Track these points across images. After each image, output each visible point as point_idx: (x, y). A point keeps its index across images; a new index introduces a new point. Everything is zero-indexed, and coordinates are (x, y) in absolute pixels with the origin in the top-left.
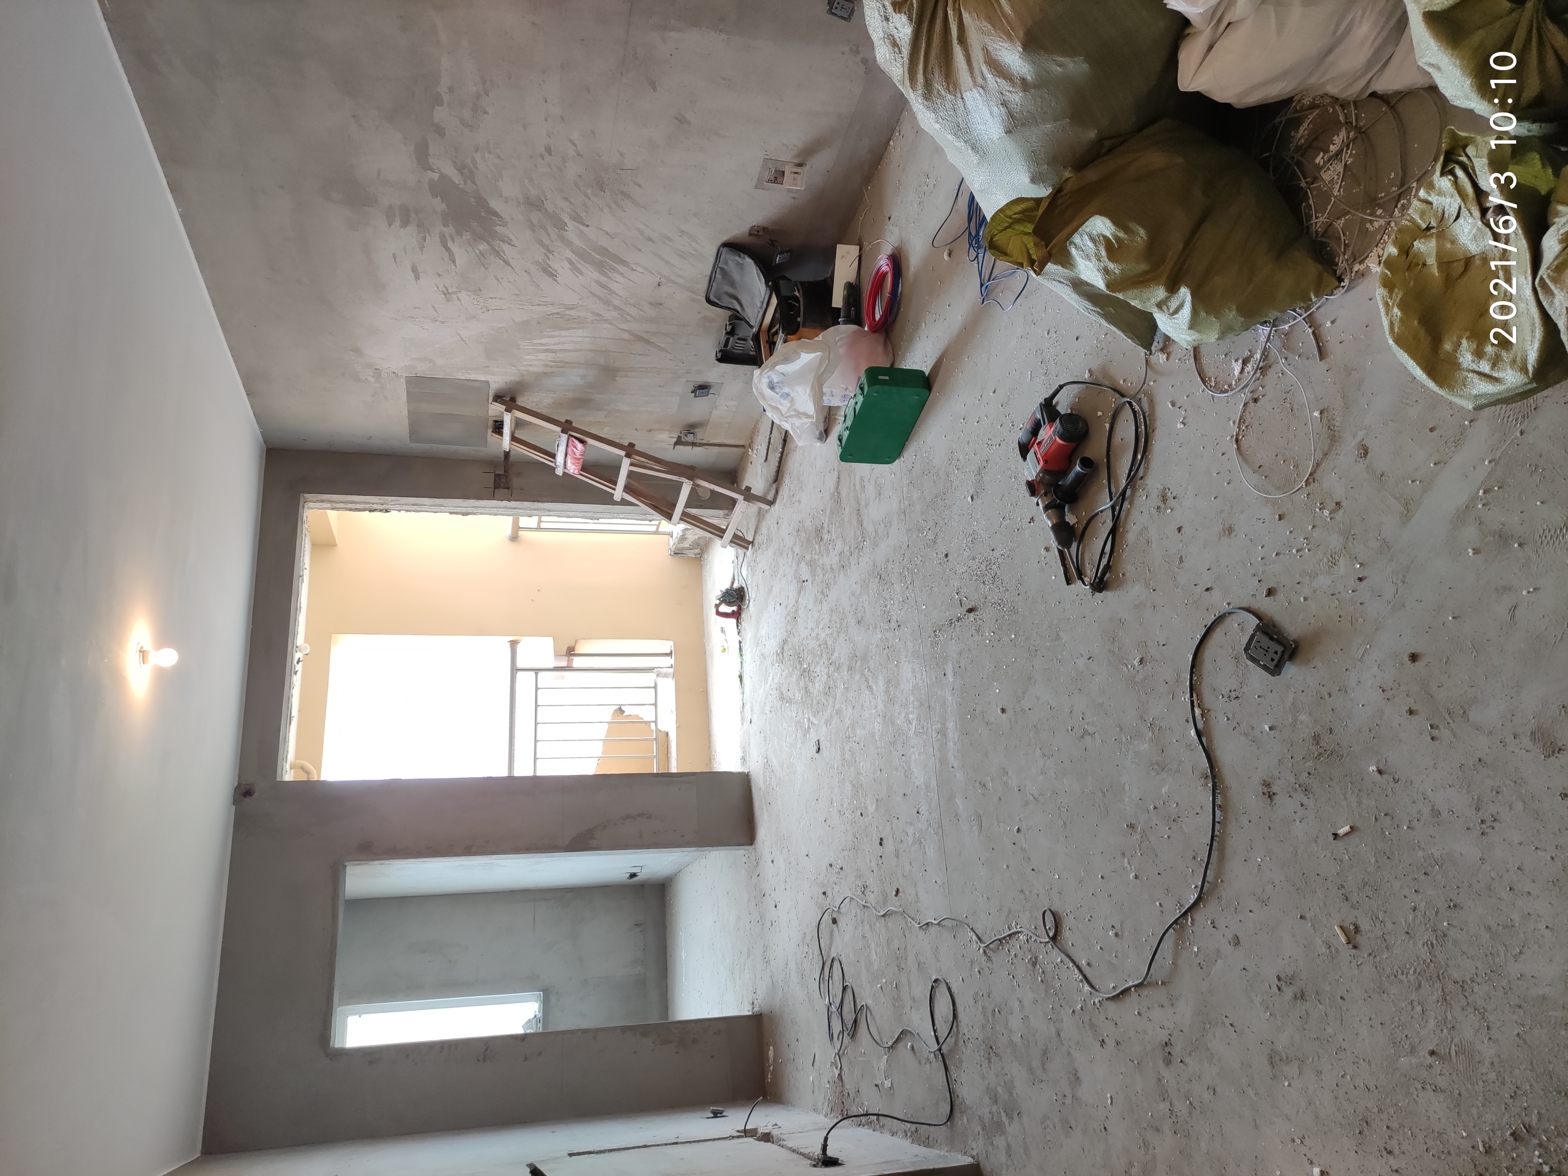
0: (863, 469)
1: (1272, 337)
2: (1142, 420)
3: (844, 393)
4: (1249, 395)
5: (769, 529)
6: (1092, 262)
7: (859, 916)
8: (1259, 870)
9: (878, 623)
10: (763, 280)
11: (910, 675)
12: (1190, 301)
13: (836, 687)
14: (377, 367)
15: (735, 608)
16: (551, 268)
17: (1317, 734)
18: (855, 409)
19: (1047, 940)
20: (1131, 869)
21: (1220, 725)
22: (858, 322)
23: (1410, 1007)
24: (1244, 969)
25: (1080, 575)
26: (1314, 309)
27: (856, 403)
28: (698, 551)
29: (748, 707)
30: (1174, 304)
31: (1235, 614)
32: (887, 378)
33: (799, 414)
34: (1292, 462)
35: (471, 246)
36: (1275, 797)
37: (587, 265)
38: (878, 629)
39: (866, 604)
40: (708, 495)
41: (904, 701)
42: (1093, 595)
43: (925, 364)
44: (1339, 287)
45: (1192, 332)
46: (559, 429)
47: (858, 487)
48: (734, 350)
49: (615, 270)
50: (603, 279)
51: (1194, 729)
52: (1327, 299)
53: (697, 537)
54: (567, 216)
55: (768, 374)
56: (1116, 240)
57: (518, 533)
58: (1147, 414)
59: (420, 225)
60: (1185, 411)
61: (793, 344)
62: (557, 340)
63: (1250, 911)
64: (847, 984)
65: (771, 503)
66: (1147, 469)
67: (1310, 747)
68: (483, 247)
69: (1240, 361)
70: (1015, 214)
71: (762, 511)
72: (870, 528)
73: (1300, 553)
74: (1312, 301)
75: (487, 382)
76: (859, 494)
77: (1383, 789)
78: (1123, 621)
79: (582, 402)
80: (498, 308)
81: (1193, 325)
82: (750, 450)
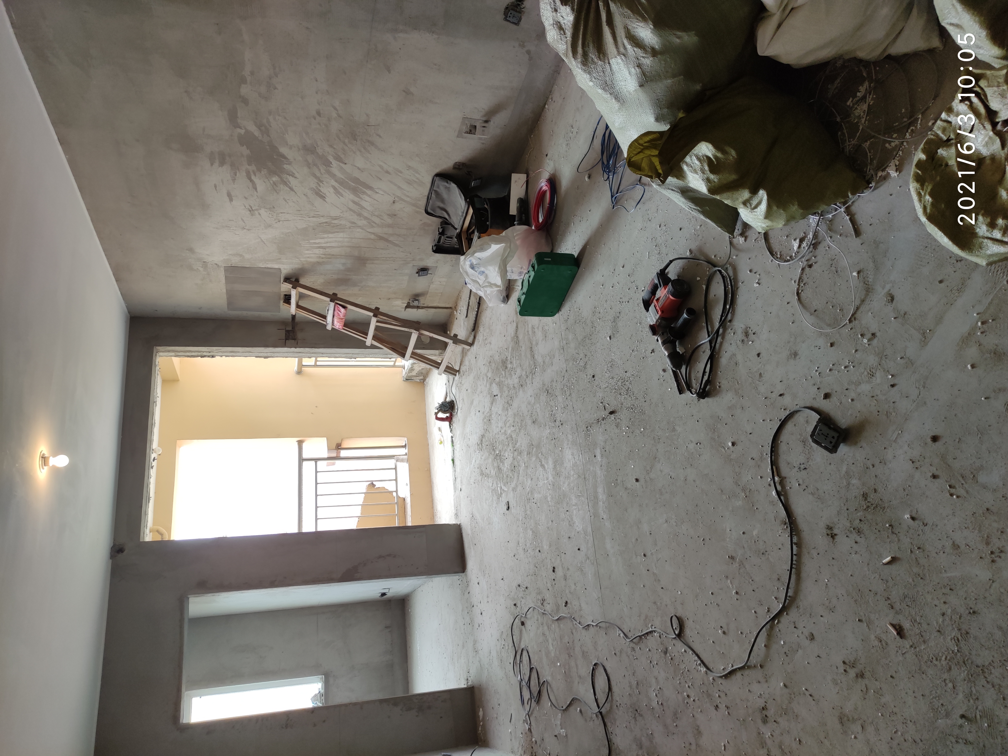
0: (534, 320)
1: (820, 223)
2: (729, 282)
3: (520, 270)
4: (805, 263)
5: (470, 361)
6: (698, 175)
7: (540, 620)
8: (826, 587)
9: (547, 422)
10: (463, 197)
11: (570, 457)
12: (766, 199)
13: (519, 466)
14: (205, 261)
15: (448, 415)
16: (322, 192)
17: (865, 493)
18: (529, 281)
19: (674, 636)
20: (733, 587)
21: (793, 486)
22: (529, 224)
23: (943, 684)
24: (818, 656)
25: (689, 388)
26: (850, 203)
27: (530, 277)
28: (422, 377)
29: (458, 480)
30: (754, 202)
31: (801, 412)
32: (550, 259)
33: (491, 285)
34: (838, 307)
35: (267, 178)
36: (836, 537)
37: (346, 190)
38: (547, 427)
39: (538, 410)
40: (428, 341)
41: (567, 474)
42: (699, 401)
43: (574, 250)
44: (868, 187)
45: (767, 220)
46: (328, 299)
47: (530, 333)
48: (444, 245)
49: (364, 193)
50: (356, 199)
51: (775, 491)
52: (859, 196)
53: (421, 368)
54: (331, 157)
55: (470, 259)
56: (715, 159)
57: (301, 369)
58: (732, 278)
59: (233, 165)
60: (760, 275)
61: (485, 238)
62: (326, 240)
63: (821, 616)
64: (533, 666)
65: (471, 345)
66: (733, 315)
67: (861, 502)
68: (275, 179)
69: (798, 240)
70: (645, 143)
71: (465, 350)
72: (539, 359)
73: (847, 369)
74: (849, 198)
75: (280, 269)
76: (531, 337)
77: (915, 530)
78: (720, 418)
79: (344, 281)
80: (286, 219)
81: (768, 215)
82: (455, 312)
